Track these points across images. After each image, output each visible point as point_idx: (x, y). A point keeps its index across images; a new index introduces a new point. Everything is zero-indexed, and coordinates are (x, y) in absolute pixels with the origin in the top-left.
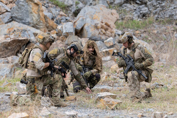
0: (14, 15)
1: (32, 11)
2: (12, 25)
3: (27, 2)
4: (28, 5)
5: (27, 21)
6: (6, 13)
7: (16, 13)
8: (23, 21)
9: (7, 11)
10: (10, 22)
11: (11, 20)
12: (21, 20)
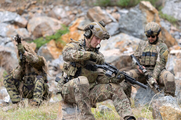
0: (122, 26)
1: (147, 20)
2: (122, 37)
3: (141, 9)
4: (141, 13)
5: (139, 34)
6: (112, 24)
7: (126, 23)
8: (135, 34)
9: (112, 21)
10: (117, 34)
11: (118, 32)
12: (131, 32)
